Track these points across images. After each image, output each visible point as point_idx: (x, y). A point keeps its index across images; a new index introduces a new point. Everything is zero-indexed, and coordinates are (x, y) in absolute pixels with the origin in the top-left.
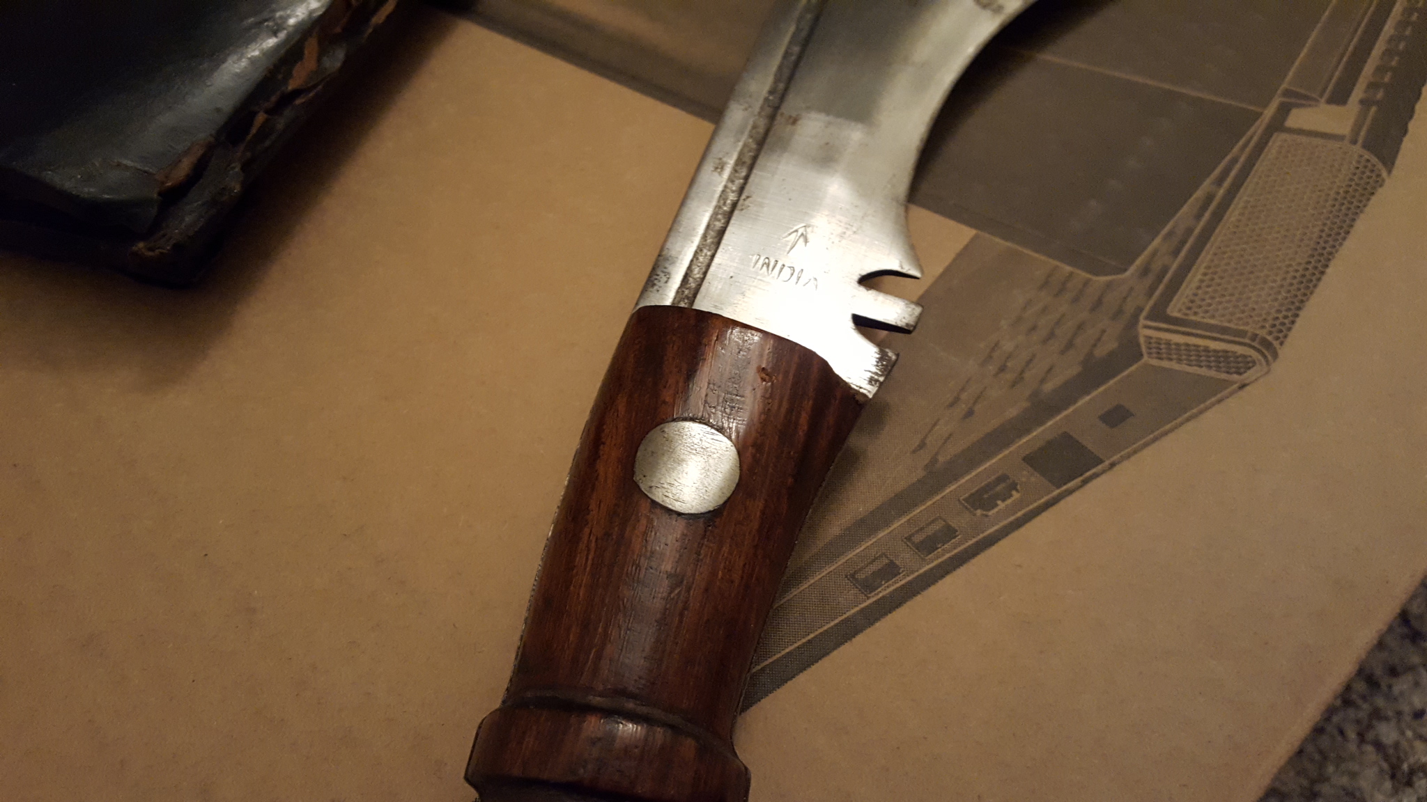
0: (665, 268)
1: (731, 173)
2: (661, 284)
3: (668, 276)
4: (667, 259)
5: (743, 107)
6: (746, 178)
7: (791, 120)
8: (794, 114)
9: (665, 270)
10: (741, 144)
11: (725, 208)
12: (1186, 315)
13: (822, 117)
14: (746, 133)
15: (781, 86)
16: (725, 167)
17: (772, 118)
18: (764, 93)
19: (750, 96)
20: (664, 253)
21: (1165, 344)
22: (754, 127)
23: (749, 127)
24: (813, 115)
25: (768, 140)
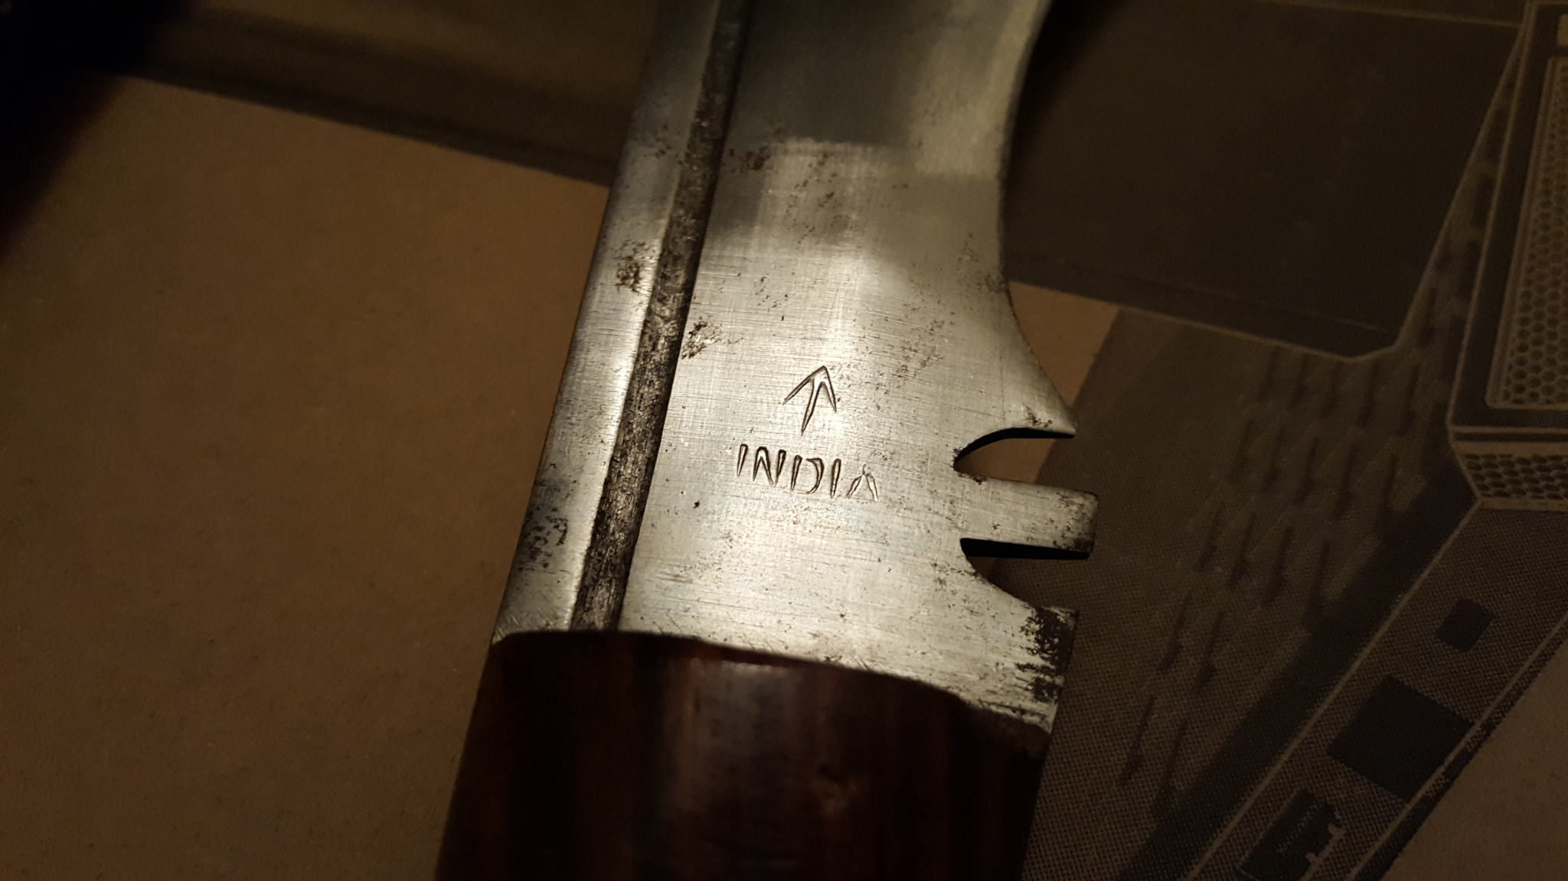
0: (555, 510)
1: (656, 282)
2: (551, 547)
3: (562, 528)
4: (555, 489)
5: (655, 150)
6: (689, 288)
7: (752, 163)
8: (755, 149)
9: (555, 515)
10: (664, 222)
11: (657, 358)
12: (1518, 401)
13: (811, 145)
14: (671, 198)
15: (719, 99)
16: (642, 274)
17: (714, 161)
18: (691, 117)
19: (665, 127)
20: (546, 476)
21: (1503, 464)
22: (684, 185)
23: (675, 186)
24: (792, 145)
25: (716, 206)
